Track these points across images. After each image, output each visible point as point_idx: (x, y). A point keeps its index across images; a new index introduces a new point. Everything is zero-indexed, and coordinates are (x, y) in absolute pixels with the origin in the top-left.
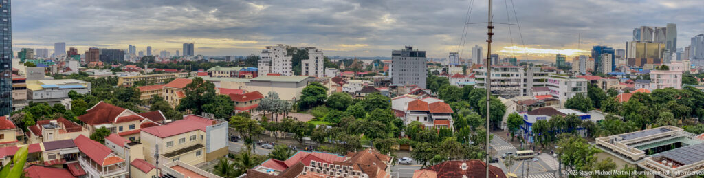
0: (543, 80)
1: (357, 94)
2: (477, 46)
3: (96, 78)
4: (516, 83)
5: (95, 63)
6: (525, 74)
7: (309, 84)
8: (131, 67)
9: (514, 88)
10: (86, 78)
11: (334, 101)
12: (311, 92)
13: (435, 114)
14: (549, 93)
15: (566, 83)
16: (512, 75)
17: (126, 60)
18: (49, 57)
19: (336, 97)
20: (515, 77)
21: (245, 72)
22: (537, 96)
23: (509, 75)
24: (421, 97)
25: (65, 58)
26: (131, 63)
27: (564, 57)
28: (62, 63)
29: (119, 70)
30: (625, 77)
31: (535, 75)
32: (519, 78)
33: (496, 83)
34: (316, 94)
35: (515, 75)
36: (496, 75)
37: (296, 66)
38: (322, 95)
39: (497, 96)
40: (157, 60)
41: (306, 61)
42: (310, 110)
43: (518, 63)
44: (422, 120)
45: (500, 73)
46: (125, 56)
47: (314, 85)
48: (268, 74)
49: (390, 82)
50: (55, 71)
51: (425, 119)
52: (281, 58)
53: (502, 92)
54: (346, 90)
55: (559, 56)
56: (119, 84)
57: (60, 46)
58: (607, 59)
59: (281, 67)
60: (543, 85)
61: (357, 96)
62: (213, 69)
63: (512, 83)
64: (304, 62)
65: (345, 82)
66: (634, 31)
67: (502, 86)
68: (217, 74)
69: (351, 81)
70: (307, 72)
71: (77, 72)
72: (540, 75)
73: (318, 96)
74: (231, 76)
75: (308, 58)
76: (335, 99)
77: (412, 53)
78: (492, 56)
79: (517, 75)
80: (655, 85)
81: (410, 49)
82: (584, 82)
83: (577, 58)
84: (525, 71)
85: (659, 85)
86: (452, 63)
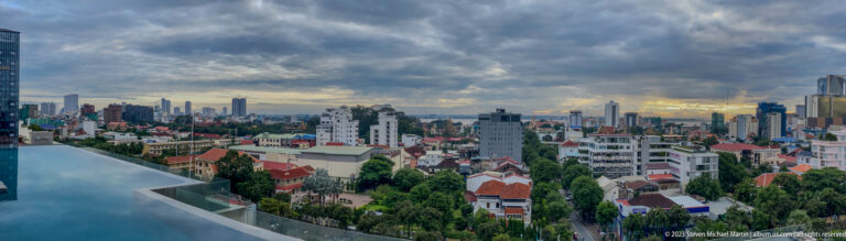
0: (663, 154)
3: (116, 143)
4: (626, 158)
5: (117, 124)
6: (640, 146)
8: (163, 129)
9: (623, 164)
10: (104, 145)
12: (372, 168)
14: (668, 171)
15: (688, 159)
16: (621, 147)
17: (156, 119)
18: (57, 113)
20: (625, 150)
21: (300, 140)
22: (652, 175)
23: (617, 148)
24: (504, 175)
25: (78, 116)
26: (164, 125)
28: (74, 123)
29: (145, 133)
31: (653, 147)
32: (631, 151)
33: (600, 158)
35: (625, 147)
37: (363, 133)
39: (599, 175)
40: (197, 119)
41: (376, 127)
42: (369, 191)
45: (606, 144)
46: (155, 114)
47: (376, 158)
48: (328, 144)
49: (477, 153)
50: (64, 134)
52: (345, 122)
53: (608, 169)
55: (715, 115)
56: (144, 152)
57: (71, 99)
58: (775, 121)
59: (345, 134)
60: (663, 160)
62: (260, 136)
63: (621, 158)
64: (373, 128)
65: (424, 153)
67: (607, 162)
68: (265, 143)
69: (430, 152)
70: (376, 141)
71: (93, 136)
72: (659, 147)
74: (282, 145)
75: (377, 123)
77: (503, 116)
78: (629, 115)
79: (628, 148)
80: (819, 160)
81: (503, 111)
82: (714, 158)
83: (734, 119)
84: (640, 141)
85: (823, 162)
86: (573, 124)
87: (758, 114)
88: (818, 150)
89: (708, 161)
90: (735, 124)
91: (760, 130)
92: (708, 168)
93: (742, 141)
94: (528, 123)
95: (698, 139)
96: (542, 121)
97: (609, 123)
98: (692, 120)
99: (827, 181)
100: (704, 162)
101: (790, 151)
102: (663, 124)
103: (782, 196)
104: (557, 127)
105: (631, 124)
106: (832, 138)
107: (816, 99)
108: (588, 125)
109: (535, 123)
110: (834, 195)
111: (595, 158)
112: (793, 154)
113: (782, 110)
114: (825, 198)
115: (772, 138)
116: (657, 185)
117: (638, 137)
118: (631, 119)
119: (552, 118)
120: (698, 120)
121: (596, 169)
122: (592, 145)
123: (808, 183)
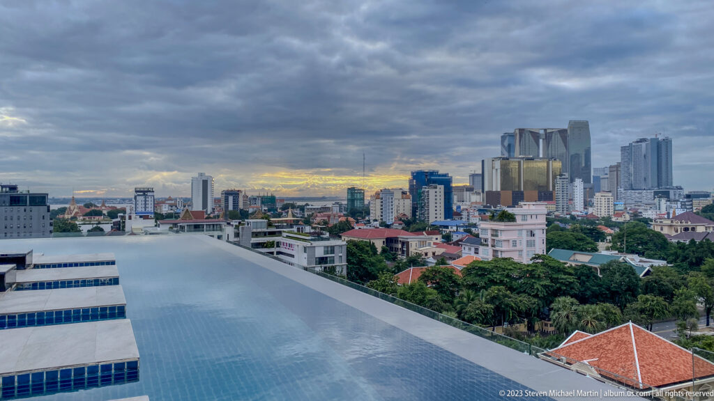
6: (237, 235)
15: (305, 249)
27: (361, 192)
30: (461, 230)
31: (256, 235)
55: (352, 191)
58: (435, 196)
66: (503, 138)
72: (265, 234)
77: (14, 198)
78: (228, 194)
80: (490, 250)
81: (13, 188)
82: (341, 246)
83: (377, 196)
84: (237, 227)
85: (495, 252)
86: (140, 209)
87: (412, 188)
88: (489, 236)
89: (333, 252)
90: (379, 201)
91: (414, 210)
92: (333, 261)
93: (388, 226)
94: (63, 211)
95: (326, 223)
96: (88, 206)
97: (197, 206)
98: (323, 199)
99: (497, 276)
100: (326, 252)
101: (455, 238)
102: (279, 205)
103: (430, 297)
104: (113, 214)
105: (231, 208)
106: (510, 218)
107: (498, 164)
108: (165, 209)
109: (75, 209)
110: (506, 296)
112: (457, 243)
113: (446, 182)
114: (492, 300)
115: (432, 220)
117: (235, 223)
118: (231, 198)
119: (104, 201)
120: (331, 199)
123: (470, 280)
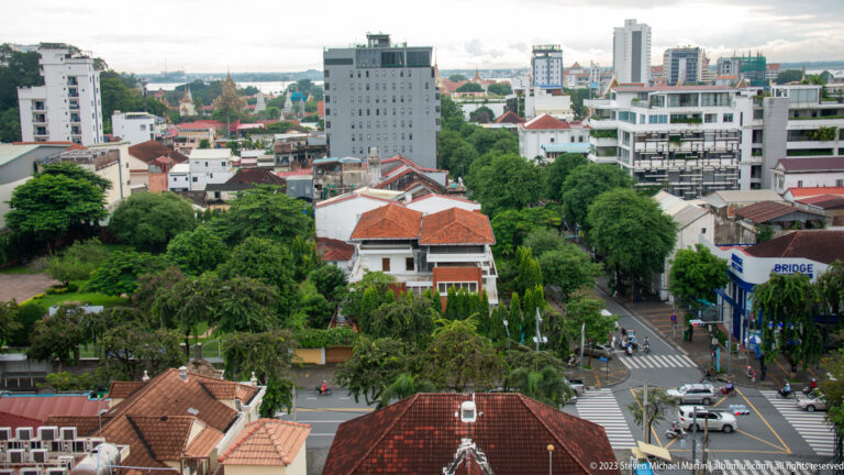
0: (827, 134)
1: (211, 195)
2: (630, 23)
4: (721, 146)
6: (759, 114)
7: (40, 169)
9: (714, 163)
11: (130, 222)
12: (45, 199)
13: (435, 249)
16: (709, 118)
19: (137, 208)
20: (720, 125)
22: (800, 188)
23: (696, 119)
24: (409, 197)
31: (796, 114)
32: (734, 126)
33: (651, 147)
34: (65, 203)
35: (720, 118)
36: (653, 119)
38: (85, 206)
39: (653, 191)
41: (36, 93)
42: (44, 260)
43: (771, 75)
44: (398, 270)
45: (666, 110)
47: (53, 172)
49: (323, 150)
51: (410, 264)
54: (182, 183)
60: (829, 151)
61: (211, 202)
63: (708, 145)
64: (26, 96)
65: (181, 159)
67: (672, 156)
69: (196, 154)
70: (42, 130)
73: (72, 210)
75: (40, 82)
76: (136, 216)
77: (385, 55)
79: (728, 118)
81: (383, 41)
84: (757, 99)
111: (640, 146)
116: (820, 210)
121: (641, 175)
122: (627, 116)
